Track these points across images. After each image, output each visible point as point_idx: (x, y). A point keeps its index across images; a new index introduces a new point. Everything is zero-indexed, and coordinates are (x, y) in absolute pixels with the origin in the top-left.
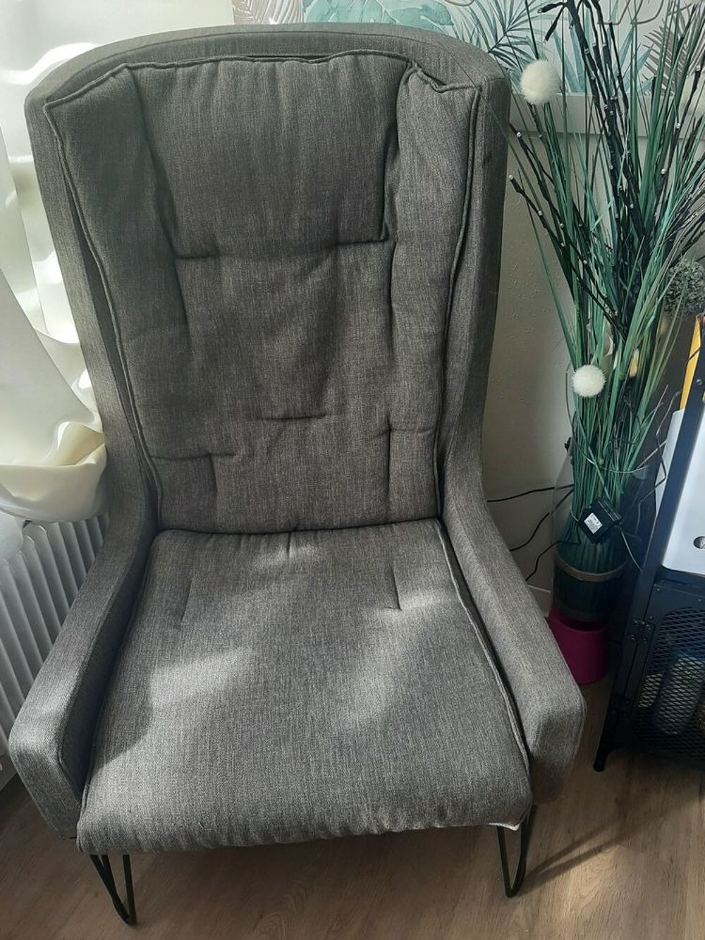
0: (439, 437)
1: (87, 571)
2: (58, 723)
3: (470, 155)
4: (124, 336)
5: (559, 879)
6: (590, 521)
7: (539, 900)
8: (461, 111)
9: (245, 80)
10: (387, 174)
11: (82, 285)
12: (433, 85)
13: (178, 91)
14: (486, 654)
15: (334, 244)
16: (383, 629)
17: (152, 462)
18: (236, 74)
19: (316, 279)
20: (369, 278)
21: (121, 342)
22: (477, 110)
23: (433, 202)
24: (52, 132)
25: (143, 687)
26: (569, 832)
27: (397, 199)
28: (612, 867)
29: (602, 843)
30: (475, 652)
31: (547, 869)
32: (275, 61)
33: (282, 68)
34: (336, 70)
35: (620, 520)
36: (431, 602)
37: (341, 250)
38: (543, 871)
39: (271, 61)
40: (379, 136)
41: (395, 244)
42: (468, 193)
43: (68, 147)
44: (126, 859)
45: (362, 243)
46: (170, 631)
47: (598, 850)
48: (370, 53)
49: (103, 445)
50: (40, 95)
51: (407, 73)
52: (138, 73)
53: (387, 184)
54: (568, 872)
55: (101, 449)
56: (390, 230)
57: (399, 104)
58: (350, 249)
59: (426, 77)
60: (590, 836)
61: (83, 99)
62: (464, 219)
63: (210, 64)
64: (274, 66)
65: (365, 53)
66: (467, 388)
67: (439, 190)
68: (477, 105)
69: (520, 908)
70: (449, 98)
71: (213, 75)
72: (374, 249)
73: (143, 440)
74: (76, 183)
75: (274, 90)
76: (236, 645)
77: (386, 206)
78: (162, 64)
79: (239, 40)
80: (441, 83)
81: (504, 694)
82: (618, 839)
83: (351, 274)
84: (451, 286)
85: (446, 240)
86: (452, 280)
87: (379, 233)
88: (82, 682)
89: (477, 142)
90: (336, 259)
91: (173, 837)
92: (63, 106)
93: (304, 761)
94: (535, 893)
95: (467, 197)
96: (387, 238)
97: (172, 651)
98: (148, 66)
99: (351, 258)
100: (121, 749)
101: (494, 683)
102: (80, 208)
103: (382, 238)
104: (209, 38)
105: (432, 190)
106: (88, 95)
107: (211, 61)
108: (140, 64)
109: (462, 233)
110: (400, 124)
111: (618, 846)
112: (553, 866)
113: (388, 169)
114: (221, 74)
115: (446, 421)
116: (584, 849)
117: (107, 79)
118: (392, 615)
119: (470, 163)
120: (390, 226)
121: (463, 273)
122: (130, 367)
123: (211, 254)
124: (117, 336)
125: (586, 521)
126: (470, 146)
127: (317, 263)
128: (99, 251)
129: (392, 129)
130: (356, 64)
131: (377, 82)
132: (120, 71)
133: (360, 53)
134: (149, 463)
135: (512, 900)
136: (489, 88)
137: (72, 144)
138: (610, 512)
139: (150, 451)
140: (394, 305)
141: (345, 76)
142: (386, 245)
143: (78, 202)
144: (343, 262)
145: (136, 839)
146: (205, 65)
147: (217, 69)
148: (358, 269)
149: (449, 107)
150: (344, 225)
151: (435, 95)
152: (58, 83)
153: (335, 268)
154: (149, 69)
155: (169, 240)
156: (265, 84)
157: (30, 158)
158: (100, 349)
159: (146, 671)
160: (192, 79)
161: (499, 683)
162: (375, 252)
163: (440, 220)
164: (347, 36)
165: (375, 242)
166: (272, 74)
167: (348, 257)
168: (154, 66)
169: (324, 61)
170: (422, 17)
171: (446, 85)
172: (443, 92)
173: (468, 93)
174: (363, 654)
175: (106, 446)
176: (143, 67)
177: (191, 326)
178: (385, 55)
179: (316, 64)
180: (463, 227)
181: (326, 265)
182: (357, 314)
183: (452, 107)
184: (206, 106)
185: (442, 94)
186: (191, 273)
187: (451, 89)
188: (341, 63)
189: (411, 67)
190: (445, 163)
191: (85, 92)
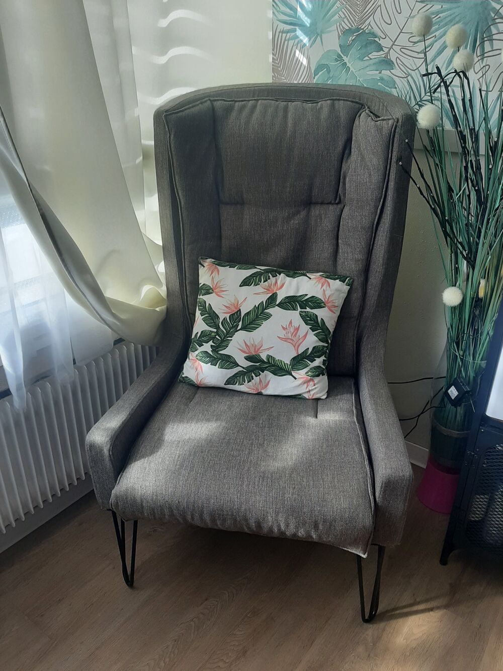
0: (359, 325)
1: (144, 370)
2: (113, 432)
3: (390, 157)
4: (186, 242)
5: (401, 621)
6: (451, 391)
7: (384, 630)
8: (386, 131)
9: (270, 110)
10: (343, 166)
11: (168, 212)
12: (373, 117)
13: (234, 114)
14: (363, 448)
15: (309, 203)
16: (304, 426)
17: (190, 316)
18: (266, 108)
19: (296, 221)
20: (327, 224)
21: (184, 245)
22: (395, 132)
23: (366, 182)
24: (165, 128)
25: (161, 430)
26: (414, 595)
27: (347, 180)
28: (438, 621)
29: (435, 606)
30: (356, 445)
31: (393, 613)
32: (289, 101)
33: (291, 106)
34: (321, 108)
35: (469, 391)
36: (337, 418)
37: (312, 206)
38: (390, 614)
39: (286, 101)
40: (341, 143)
41: (344, 206)
42: (387, 178)
43: (172, 136)
44: (136, 523)
45: (325, 204)
46: (182, 407)
47: (431, 609)
48: (342, 100)
49: (165, 306)
50: (163, 109)
51: (361, 111)
52: (215, 103)
53: (342, 171)
54: (407, 618)
55: (164, 307)
56: (342, 197)
57: (354, 128)
58: (318, 207)
59: (370, 113)
60: (427, 601)
61: (184, 113)
62: (384, 193)
63: (253, 101)
64: (288, 104)
65: (339, 100)
66: (379, 296)
67: (370, 175)
68: (395, 128)
69: (370, 631)
70: (380, 124)
71: (254, 107)
72: (331, 207)
73: (187, 304)
74: (173, 155)
75: (285, 116)
76: (217, 420)
77: (341, 184)
78: (228, 100)
79: (272, 89)
80: (377, 116)
81: (368, 468)
82: (446, 606)
83: (316, 220)
84: (374, 232)
85: (372, 204)
86: (374, 229)
87: (336, 199)
88: (130, 418)
89: (394, 150)
90: (309, 211)
91: (162, 508)
92: (173, 115)
93: (241, 479)
94: (382, 625)
95: (386, 180)
96: (340, 202)
97: (181, 416)
98: (221, 100)
99: (317, 212)
100: (143, 457)
101: (363, 462)
102: (174, 170)
103: (337, 202)
104: (256, 88)
105: (366, 175)
106: (187, 112)
107: (255, 100)
108: (217, 98)
109: (382, 200)
110: (354, 138)
111: (445, 610)
112: (398, 612)
113: (344, 163)
114: (258, 107)
115: (364, 315)
116: (422, 607)
117: (198, 105)
118: (311, 420)
119: (389, 161)
120: (342, 195)
121: (381, 224)
122: (186, 260)
123: (239, 202)
124: (182, 242)
125: (449, 391)
126: (390, 152)
127: (298, 212)
128: (180, 194)
129: (349, 141)
130: (333, 106)
131: (343, 115)
132: (206, 101)
133: (336, 99)
134: (188, 317)
135: (366, 625)
136: (402, 119)
137: (175, 135)
138: (463, 385)
139: (190, 311)
140: (340, 241)
141: (325, 111)
142: (339, 206)
143: (173, 166)
144: (313, 213)
145: (142, 504)
146: (251, 102)
147: (257, 104)
148: (321, 219)
149: (380, 130)
150: (315, 192)
151: (373, 123)
152: (171, 104)
153: (308, 215)
154: (221, 102)
155: (218, 193)
156: (281, 114)
157: (152, 143)
158: (172, 249)
159: (165, 423)
160: (242, 109)
161: (366, 462)
162: (332, 210)
163: (369, 193)
164: (332, 90)
165: (333, 204)
166: (286, 109)
167: (316, 211)
168: (224, 100)
169: (315, 103)
170: (379, 84)
171: (379, 117)
172: (377, 121)
173: (391, 122)
174: (289, 436)
175: (167, 307)
176: (218, 100)
177: (223, 241)
178: (350, 101)
179: (310, 104)
180: (383, 197)
181: (303, 214)
182: (317, 245)
183: (381, 129)
184: (247, 123)
185: (376, 122)
186: (227, 213)
187: (382, 120)
188: (325, 105)
189: (364, 108)
190: (375, 161)
191: (185, 110)
